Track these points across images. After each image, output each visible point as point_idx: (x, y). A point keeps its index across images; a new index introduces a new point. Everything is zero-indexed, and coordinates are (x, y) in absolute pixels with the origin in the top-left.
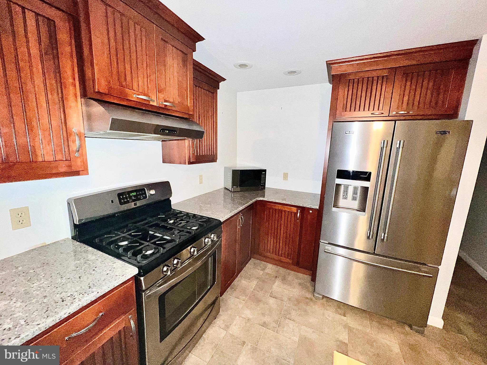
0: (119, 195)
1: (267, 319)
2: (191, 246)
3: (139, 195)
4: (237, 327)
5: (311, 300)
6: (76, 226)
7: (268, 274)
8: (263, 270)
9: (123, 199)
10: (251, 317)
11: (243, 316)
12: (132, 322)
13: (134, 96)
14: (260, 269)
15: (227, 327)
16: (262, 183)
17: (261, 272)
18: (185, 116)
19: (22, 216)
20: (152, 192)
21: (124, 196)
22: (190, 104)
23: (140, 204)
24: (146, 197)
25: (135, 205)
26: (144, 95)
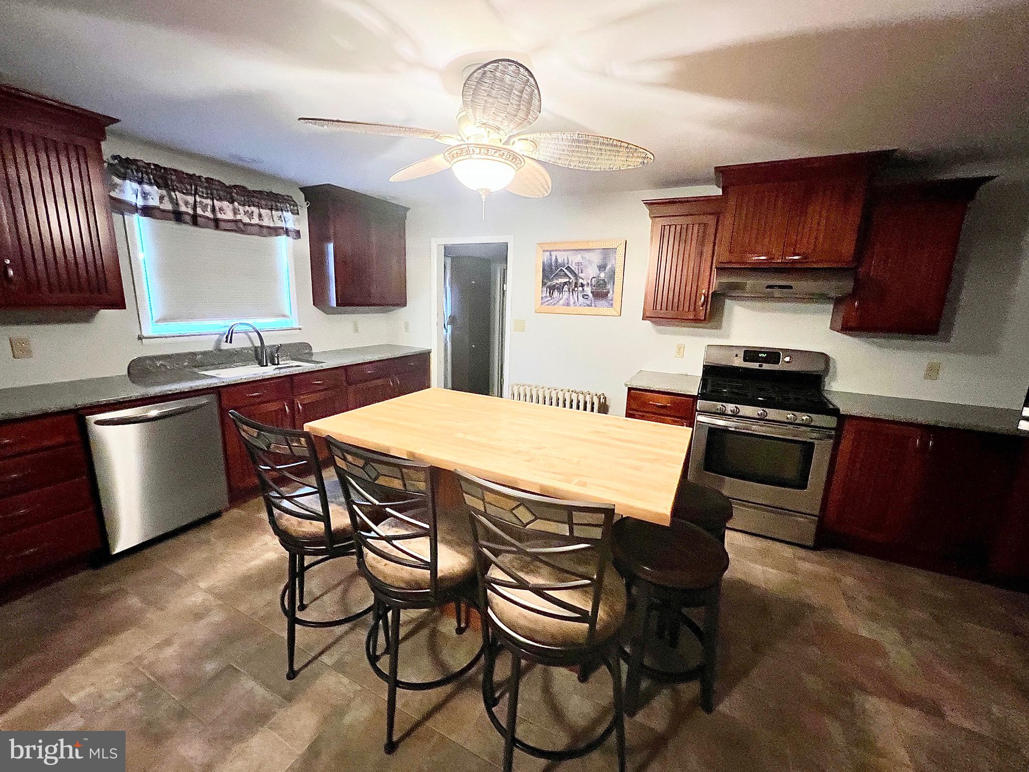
0: (746, 352)
3: (771, 358)
18: (835, 265)
19: (680, 349)
20: (787, 359)
21: (751, 354)
22: (847, 248)
23: (766, 366)
24: (777, 362)
25: (760, 366)
26: (766, 255)
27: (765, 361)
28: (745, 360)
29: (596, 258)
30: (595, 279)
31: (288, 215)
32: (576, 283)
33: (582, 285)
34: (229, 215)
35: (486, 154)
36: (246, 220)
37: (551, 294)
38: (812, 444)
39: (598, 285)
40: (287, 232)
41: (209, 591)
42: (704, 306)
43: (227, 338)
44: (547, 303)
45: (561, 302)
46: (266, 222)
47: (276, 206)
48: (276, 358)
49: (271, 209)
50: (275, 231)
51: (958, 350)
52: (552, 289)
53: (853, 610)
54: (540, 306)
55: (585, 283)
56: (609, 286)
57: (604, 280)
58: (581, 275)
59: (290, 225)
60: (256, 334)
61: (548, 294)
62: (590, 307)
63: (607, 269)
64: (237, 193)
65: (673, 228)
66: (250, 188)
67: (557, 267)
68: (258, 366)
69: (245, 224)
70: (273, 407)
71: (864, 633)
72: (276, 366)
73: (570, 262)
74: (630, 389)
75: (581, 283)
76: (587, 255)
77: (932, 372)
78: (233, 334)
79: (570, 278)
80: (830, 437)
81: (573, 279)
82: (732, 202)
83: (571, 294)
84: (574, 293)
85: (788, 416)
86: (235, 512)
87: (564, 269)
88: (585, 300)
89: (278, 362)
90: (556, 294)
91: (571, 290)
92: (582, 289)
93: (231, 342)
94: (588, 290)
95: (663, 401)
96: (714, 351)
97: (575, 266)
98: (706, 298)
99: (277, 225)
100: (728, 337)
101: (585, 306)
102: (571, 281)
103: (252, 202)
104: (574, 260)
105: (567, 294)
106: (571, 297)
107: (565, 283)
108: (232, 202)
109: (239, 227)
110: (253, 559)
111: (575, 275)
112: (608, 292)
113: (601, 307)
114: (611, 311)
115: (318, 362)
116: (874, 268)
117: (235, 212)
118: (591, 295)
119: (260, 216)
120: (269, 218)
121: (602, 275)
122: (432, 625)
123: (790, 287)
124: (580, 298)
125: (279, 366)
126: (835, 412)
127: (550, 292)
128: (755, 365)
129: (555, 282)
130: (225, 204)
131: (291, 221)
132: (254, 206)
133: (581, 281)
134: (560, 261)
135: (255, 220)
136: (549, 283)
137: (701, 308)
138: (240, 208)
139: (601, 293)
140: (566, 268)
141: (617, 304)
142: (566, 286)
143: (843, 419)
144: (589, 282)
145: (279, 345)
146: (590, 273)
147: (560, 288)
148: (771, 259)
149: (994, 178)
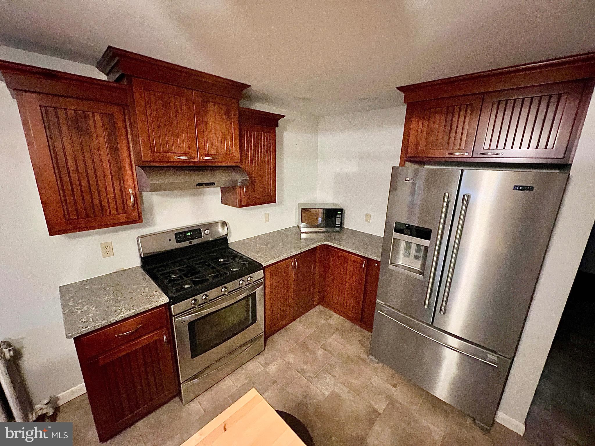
0: (176, 234)
1: (307, 368)
2: (222, 286)
3: (194, 234)
4: (275, 367)
5: (364, 361)
6: (142, 258)
7: (330, 324)
8: (327, 319)
9: (180, 237)
10: (292, 361)
11: (285, 359)
12: (165, 337)
13: (175, 158)
14: (324, 317)
15: (267, 365)
16: (337, 224)
17: (323, 322)
18: (230, 165)
19: (107, 248)
20: (207, 231)
21: (180, 235)
22: (236, 152)
23: (195, 242)
24: (201, 236)
25: (190, 243)
26: (185, 154)
28: (178, 242)
80: (262, 283)
98: (135, 197)
123: (213, 184)
128: (186, 244)
137: (132, 209)
143: (265, 268)
148: (190, 159)
149: (284, 116)
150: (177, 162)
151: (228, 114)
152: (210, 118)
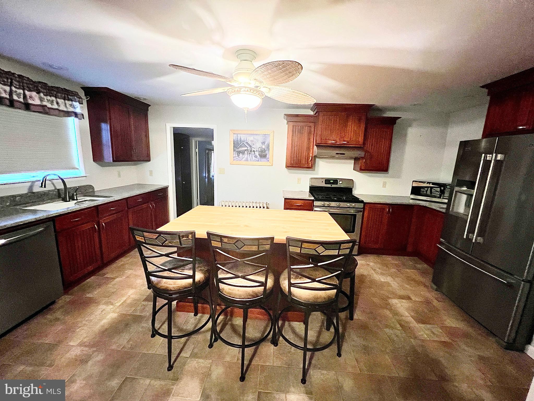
2: (338, 203)
7: (415, 266)
13: (330, 142)
17: (411, 263)
18: (357, 146)
19: (299, 180)
20: (341, 182)
21: (328, 181)
22: (361, 139)
23: (333, 186)
24: (337, 184)
25: (331, 186)
26: (334, 141)
27: (333, 183)
28: (326, 184)
29: (260, 139)
30: (260, 148)
31: (76, 104)
32: (251, 151)
33: (254, 151)
34: (37, 102)
35: (253, 93)
36: (49, 105)
37: (238, 156)
38: (356, 215)
39: (262, 151)
40: (76, 115)
41: (81, 345)
42: (311, 161)
43: (42, 184)
44: (236, 160)
45: (244, 159)
46: (62, 108)
47: (68, 98)
48: (75, 196)
49: (65, 99)
50: (68, 114)
51: (393, 177)
52: (239, 152)
53: (377, 273)
54: (233, 161)
55: (255, 150)
56: (267, 152)
57: (264, 149)
58: (253, 146)
59: (78, 110)
60: (61, 181)
61: (237, 155)
62: (258, 162)
63: (266, 144)
64: (41, 87)
65: (297, 128)
66: (50, 84)
67: (241, 142)
68: (62, 201)
69: (49, 108)
70: (87, 227)
71: (383, 280)
72: (76, 201)
73: (248, 140)
74: (285, 199)
75: (254, 150)
76: (256, 137)
77: (384, 185)
78: (47, 181)
79: (248, 148)
80: (361, 211)
81: (249, 148)
82: (321, 118)
83: (249, 155)
84: (250, 155)
85: (348, 205)
86: (67, 298)
87: (244, 143)
88: (256, 158)
89: (77, 198)
90: (241, 155)
91: (248, 153)
92: (254, 153)
93: (45, 187)
94: (257, 154)
95: (299, 203)
96: (314, 180)
97: (250, 142)
98: (312, 158)
99: (69, 110)
100: (317, 174)
101: (256, 161)
102: (248, 149)
103: (52, 93)
104: (250, 139)
105: (246, 155)
106: (249, 157)
107: (245, 150)
108: (38, 93)
109: (44, 110)
110: (100, 320)
111: (250, 146)
112: (267, 155)
113: (263, 162)
114: (268, 163)
115: (109, 197)
116: (368, 146)
117: (41, 99)
118: (258, 156)
119: (57, 103)
120: (63, 105)
121: (264, 147)
122: (230, 323)
123: (344, 154)
124: (253, 157)
125: (78, 201)
126: (362, 202)
127: (238, 154)
128: (329, 186)
129: (240, 149)
130: (34, 94)
131: (79, 107)
132: (53, 96)
133: (253, 149)
134: (242, 139)
135: (55, 106)
136: (237, 150)
137: (310, 162)
138: (45, 97)
139: (263, 155)
140: (246, 143)
141: (270, 160)
142: (246, 151)
143: (365, 204)
144: (257, 149)
145: (78, 187)
146: (258, 146)
147: (243, 153)
148: (336, 143)
149: (401, 117)
150: (331, 144)
151: (360, 120)
152: (350, 123)
